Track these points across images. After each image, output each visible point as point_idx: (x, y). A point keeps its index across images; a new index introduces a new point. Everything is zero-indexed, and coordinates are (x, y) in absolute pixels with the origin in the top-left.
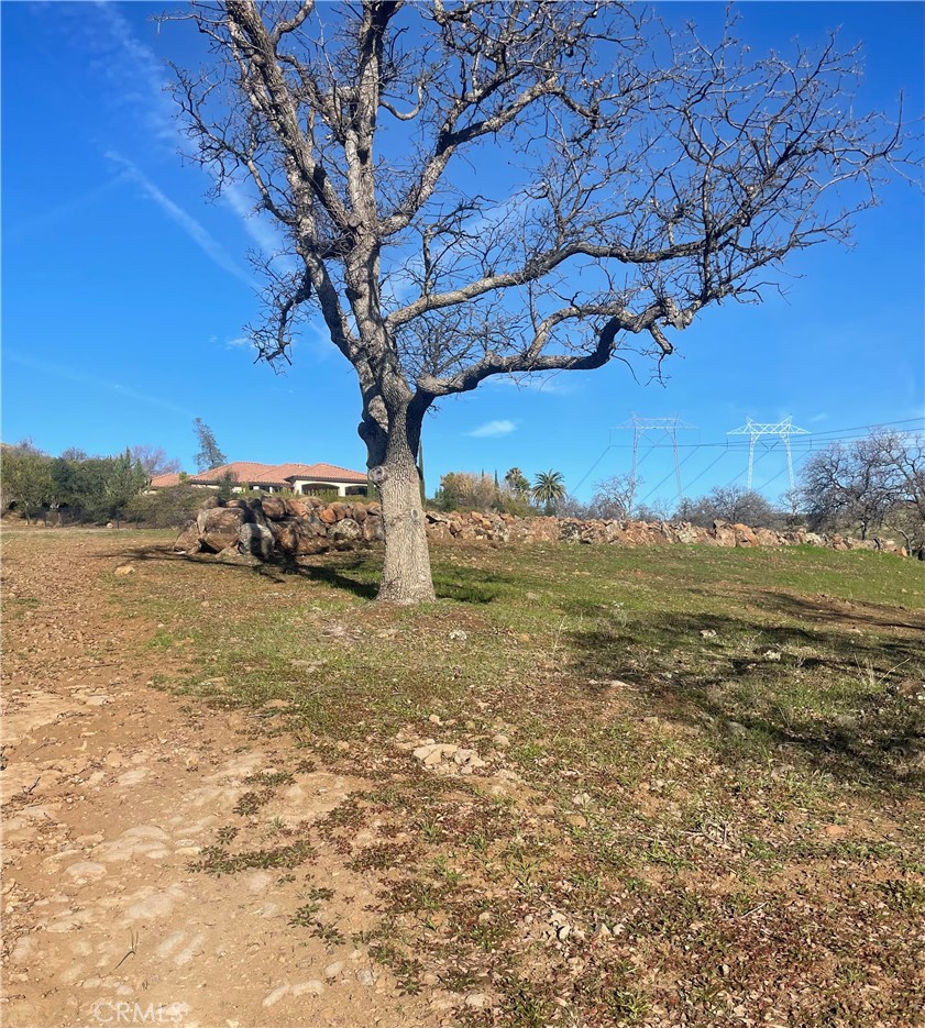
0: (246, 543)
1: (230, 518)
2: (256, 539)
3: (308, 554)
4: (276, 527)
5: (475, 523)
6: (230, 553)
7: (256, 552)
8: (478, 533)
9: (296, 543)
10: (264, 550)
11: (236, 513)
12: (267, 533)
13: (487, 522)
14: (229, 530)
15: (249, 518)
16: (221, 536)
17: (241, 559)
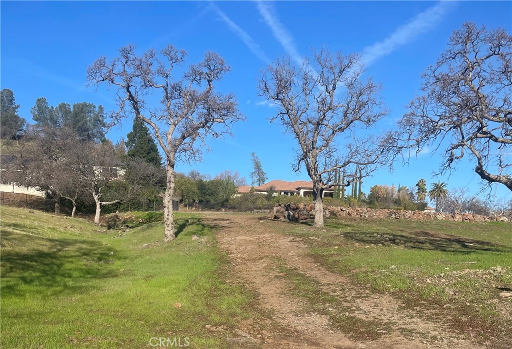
0: (286, 216)
1: (283, 210)
2: (289, 215)
3: (302, 219)
4: (294, 212)
5: (357, 211)
6: (282, 219)
7: (289, 219)
8: (357, 214)
9: (299, 216)
10: (291, 218)
11: (284, 208)
12: (292, 213)
13: (361, 211)
14: (282, 213)
15: (287, 210)
16: (280, 214)
17: (285, 220)
